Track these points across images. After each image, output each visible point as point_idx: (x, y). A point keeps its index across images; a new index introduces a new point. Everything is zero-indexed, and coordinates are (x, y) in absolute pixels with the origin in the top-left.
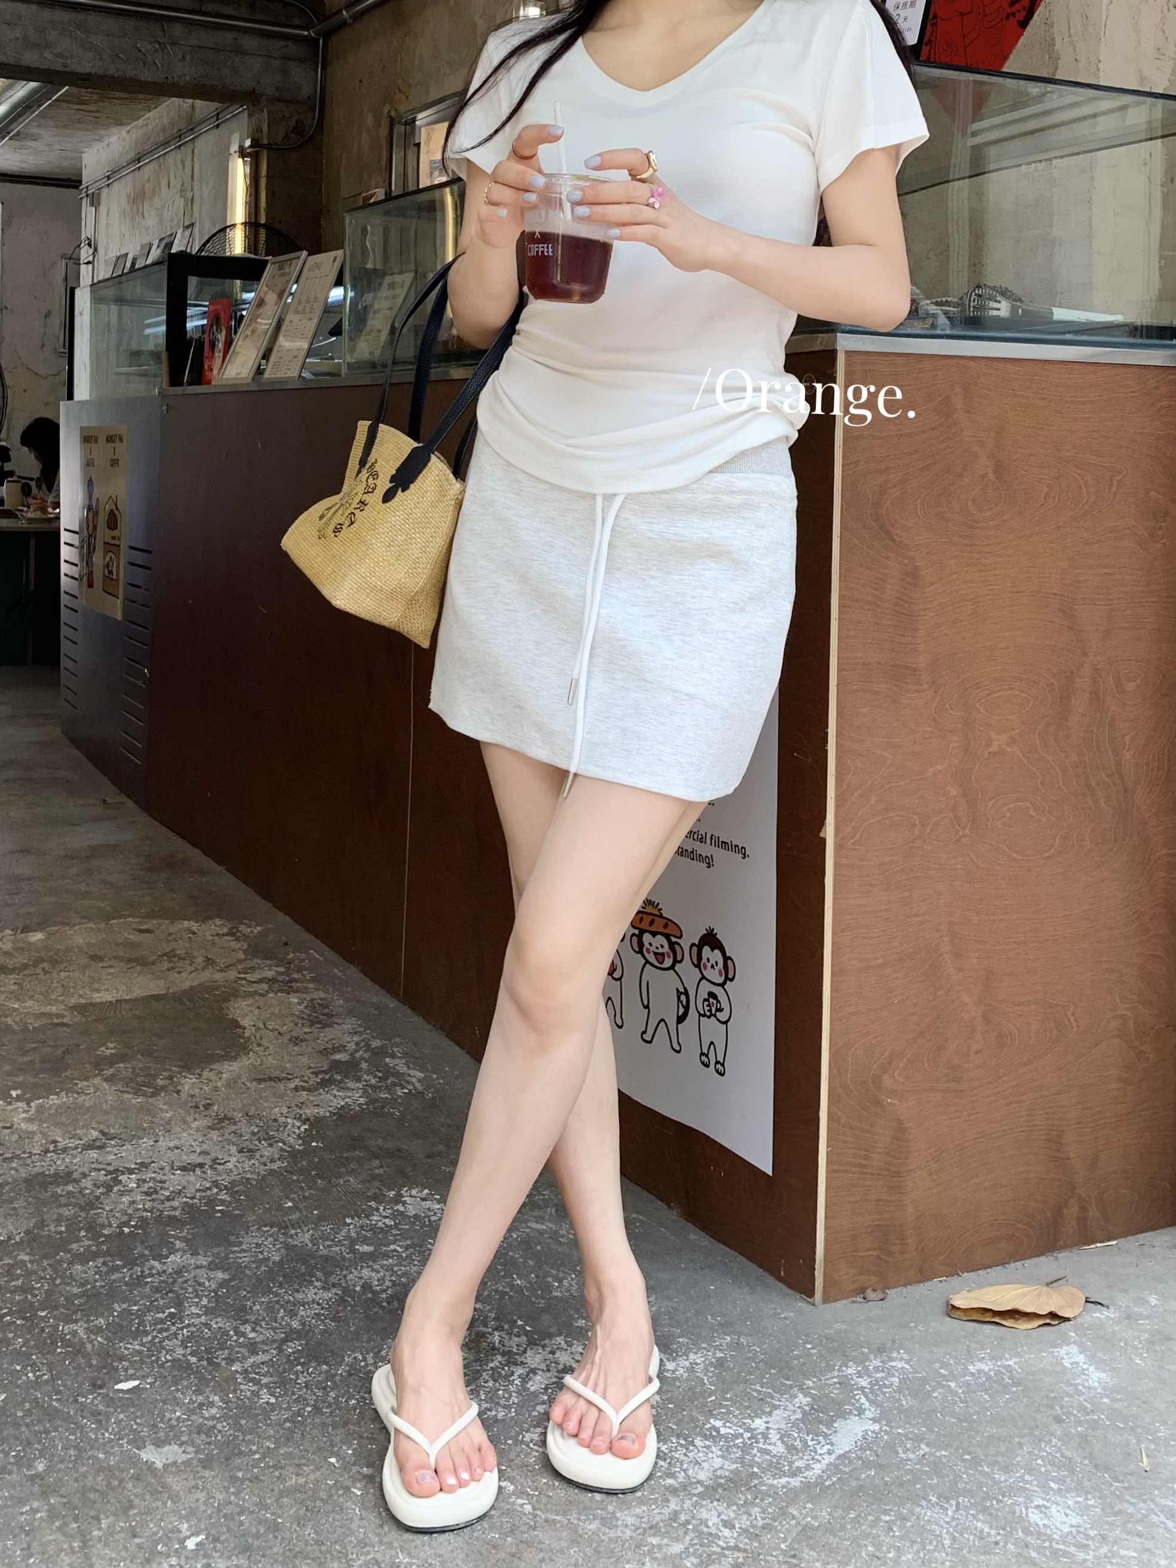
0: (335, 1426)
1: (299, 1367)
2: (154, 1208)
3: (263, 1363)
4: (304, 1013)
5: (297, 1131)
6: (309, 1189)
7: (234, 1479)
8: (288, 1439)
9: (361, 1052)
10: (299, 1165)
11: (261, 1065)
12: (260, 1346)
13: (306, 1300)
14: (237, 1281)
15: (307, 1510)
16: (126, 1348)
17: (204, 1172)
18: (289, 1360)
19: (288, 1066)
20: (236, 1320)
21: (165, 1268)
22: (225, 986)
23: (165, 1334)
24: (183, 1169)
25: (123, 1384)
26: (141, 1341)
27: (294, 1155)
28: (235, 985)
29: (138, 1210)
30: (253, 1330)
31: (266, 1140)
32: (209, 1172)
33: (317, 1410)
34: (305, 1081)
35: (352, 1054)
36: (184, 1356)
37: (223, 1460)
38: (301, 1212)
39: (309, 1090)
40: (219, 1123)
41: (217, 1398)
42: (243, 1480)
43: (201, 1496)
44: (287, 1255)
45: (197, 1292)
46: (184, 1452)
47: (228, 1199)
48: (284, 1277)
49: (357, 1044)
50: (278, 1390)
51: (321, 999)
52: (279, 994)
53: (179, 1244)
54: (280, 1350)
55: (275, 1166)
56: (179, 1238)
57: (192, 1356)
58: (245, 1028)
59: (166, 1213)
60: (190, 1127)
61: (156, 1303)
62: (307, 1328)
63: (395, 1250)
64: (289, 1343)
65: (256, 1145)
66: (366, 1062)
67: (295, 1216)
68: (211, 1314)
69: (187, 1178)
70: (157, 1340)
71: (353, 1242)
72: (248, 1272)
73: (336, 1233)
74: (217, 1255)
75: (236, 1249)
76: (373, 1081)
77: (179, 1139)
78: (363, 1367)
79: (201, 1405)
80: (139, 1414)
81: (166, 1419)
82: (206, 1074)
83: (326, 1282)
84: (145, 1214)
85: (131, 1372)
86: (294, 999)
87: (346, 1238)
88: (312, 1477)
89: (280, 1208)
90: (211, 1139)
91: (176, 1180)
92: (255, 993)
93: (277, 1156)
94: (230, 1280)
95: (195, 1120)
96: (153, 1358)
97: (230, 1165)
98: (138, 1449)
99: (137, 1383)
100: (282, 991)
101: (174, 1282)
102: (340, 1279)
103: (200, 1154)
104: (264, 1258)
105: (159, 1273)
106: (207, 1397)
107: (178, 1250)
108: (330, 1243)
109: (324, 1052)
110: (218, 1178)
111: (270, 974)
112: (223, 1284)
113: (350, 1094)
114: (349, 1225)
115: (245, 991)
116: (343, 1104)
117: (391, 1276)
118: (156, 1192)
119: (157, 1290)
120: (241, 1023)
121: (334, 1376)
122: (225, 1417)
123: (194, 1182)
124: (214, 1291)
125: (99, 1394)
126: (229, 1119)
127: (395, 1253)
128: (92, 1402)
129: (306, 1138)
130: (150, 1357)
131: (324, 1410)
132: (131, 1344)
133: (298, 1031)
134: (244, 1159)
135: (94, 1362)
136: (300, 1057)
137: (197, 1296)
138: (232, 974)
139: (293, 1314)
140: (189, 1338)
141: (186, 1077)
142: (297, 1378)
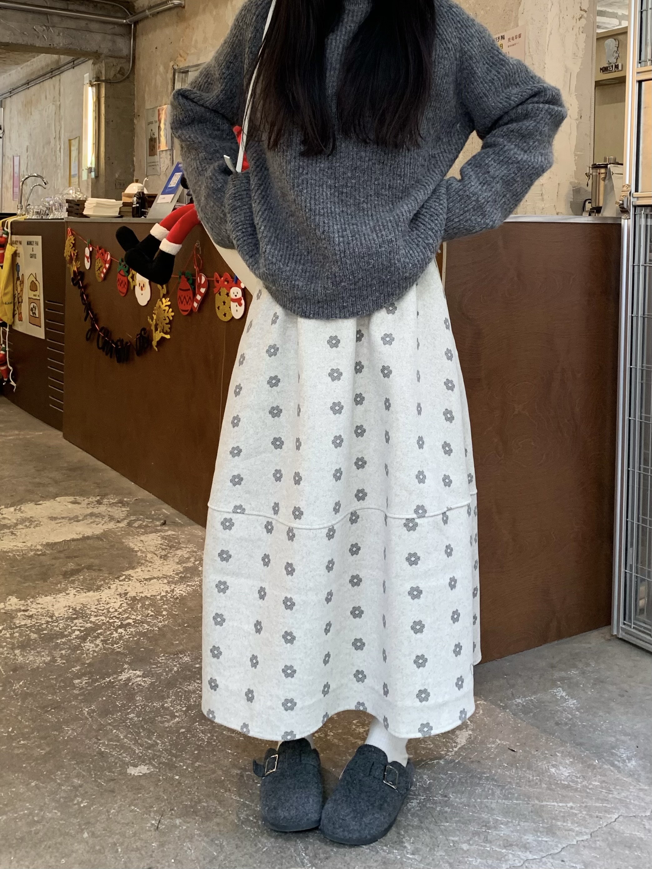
2: (109, 648)
4: (165, 543)
6: (185, 633)
9: (198, 562)
10: (178, 621)
14: (158, 683)
17: (130, 628)
21: (121, 678)
22: (122, 531)
24: (120, 627)
28: (127, 529)
29: (101, 649)
32: (133, 628)
34: (172, 579)
35: (194, 563)
38: (183, 646)
39: (176, 583)
44: (181, 668)
45: (139, 689)
46: (148, 768)
48: (181, 679)
49: (195, 557)
51: (173, 535)
52: (150, 534)
56: (125, 663)
58: (136, 552)
59: (115, 650)
64: (190, 712)
67: (181, 648)
68: (148, 700)
72: (162, 677)
74: (145, 670)
75: (155, 666)
80: (122, 751)
89: (173, 644)
93: (166, 618)
94: (154, 682)
98: (125, 769)
101: (127, 685)
104: (170, 670)
105: (119, 681)
107: (125, 669)
109: (180, 563)
112: (152, 684)
113: (197, 584)
115: (133, 533)
120: (134, 549)
122: (165, 750)
125: (100, 743)
128: (98, 747)
140: (140, 712)
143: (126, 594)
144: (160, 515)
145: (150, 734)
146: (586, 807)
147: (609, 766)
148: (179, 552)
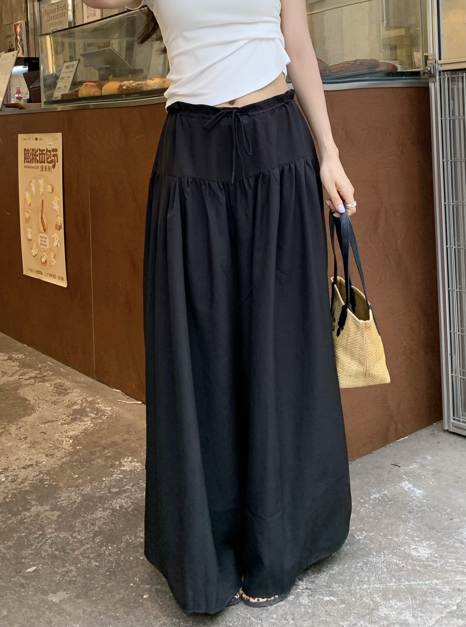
0: (128, 570)
1: (104, 547)
2: (17, 488)
3: (88, 548)
4: (54, 390)
5: (69, 443)
6: (83, 467)
7: (93, 601)
8: (110, 579)
9: (85, 404)
10: (75, 458)
11: (43, 416)
12: (84, 541)
13: (97, 517)
14: (65, 515)
15: (128, 608)
16: (25, 553)
17: (33, 468)
18: (99, 546)
19: (55, 414)
20: (70, 532)
21: (31, 514)
22: (14, 383)
23: (41, 544)
24: (24, 468)
25: (29, 569)
26: (31, 548)
27: (71, 454)
28: (19, 382)
29: (10, 490)
30: (79, 535)
31: (56, 449)
32: (36, 467)
33: (118, 565)
34: (65, 420)
35: (81, 405)
36: (52, 552)
37: (84, 594)
38: (83, 479)
39: (68, 424)
40: (32, 445)
41: (73, 568)
42: (96, 600)
43: (81, 611)
44: (83, 499)
45: (48, 522)
46: (66, 594)
47: (49, 478)
48: (85, 509)
49: (82, 400)
50: (98, 559)
51: (59, 383)
52: (40, 383)
53: (33, 502)
54: (93, 541)
55: (64, 460)
56: (33, 500)
57: (57, 551)
58: (30, 401)
59: (22, 489)
60: (20, 448)
61: (32, 531)
62: (102, 529)
63: (128, 489)
64: (97, 538)
65: (53, 452)
66: (88, 408)
67: (80, 481)
68: (58, 531)
69: (27, 472)
70: (38, 547)
71: (109, 489)
72: (68, 509)
73: (101, 485)
74: (52, 505)
75: (59, 500)
76: (94, 416)
77: (18, 455)
78: (131, 542)
79: (67, 572)
80: (41, 581)
81: (53, 581)
82: (20, 424)
83: (104, 508)
84: (14, 491)
85: (31, 563)
86: (47, 384)
87: (106, 486)
88: (125, 594)
89: (73, 479)
90: (32, 452)
91: (23, 474)
92: (29, 384)
93: (64, 455)
94: (62, 515)
95: (22, 445)
96: (39, 555)
97: (44, 463)
98: (46, 596)
99: (35, 568)
100: (41, 382)
101: (37, 520)
102: (109, 506)
103: (29, 460)
104: (74, 502)
105: (29, 517)
106: (68, 568)
107: (34, 505)
108: (99, 490)
109: (68, 407)
110: (41, 470)
111: (33, 375)
112: (59, 516)
113: (86, 423)
114: (105, 481)
115: (24, 384)
116: (85, 428)
117: (130, 500)
118: (16, 481)
119: (31, 524)
120: (27, 399)
121: (120, 548)
122: (79, 575)
123: (31, 473)
124: (56, 520)
125: (20, 576)
126: (37, 442)
127: (129, 490)
128: (18, 580)
129: (74, 446)
130: (37, 555)
131: (121, 564)
132: (27, 551)
133: (54, 399)
134: (49, 459)
135: (13, 562)
136: (59, 410)
137: (49, 524)
138: (16, 377)
139: (93, 524)
140: (52, 543)
141: (11, 427)
142: (105, 552)
143: (25, 438)
144: (45, 367)
145: (64, 561)
146: (447, 582)
147: (460, 545)
148: (68, 398)
